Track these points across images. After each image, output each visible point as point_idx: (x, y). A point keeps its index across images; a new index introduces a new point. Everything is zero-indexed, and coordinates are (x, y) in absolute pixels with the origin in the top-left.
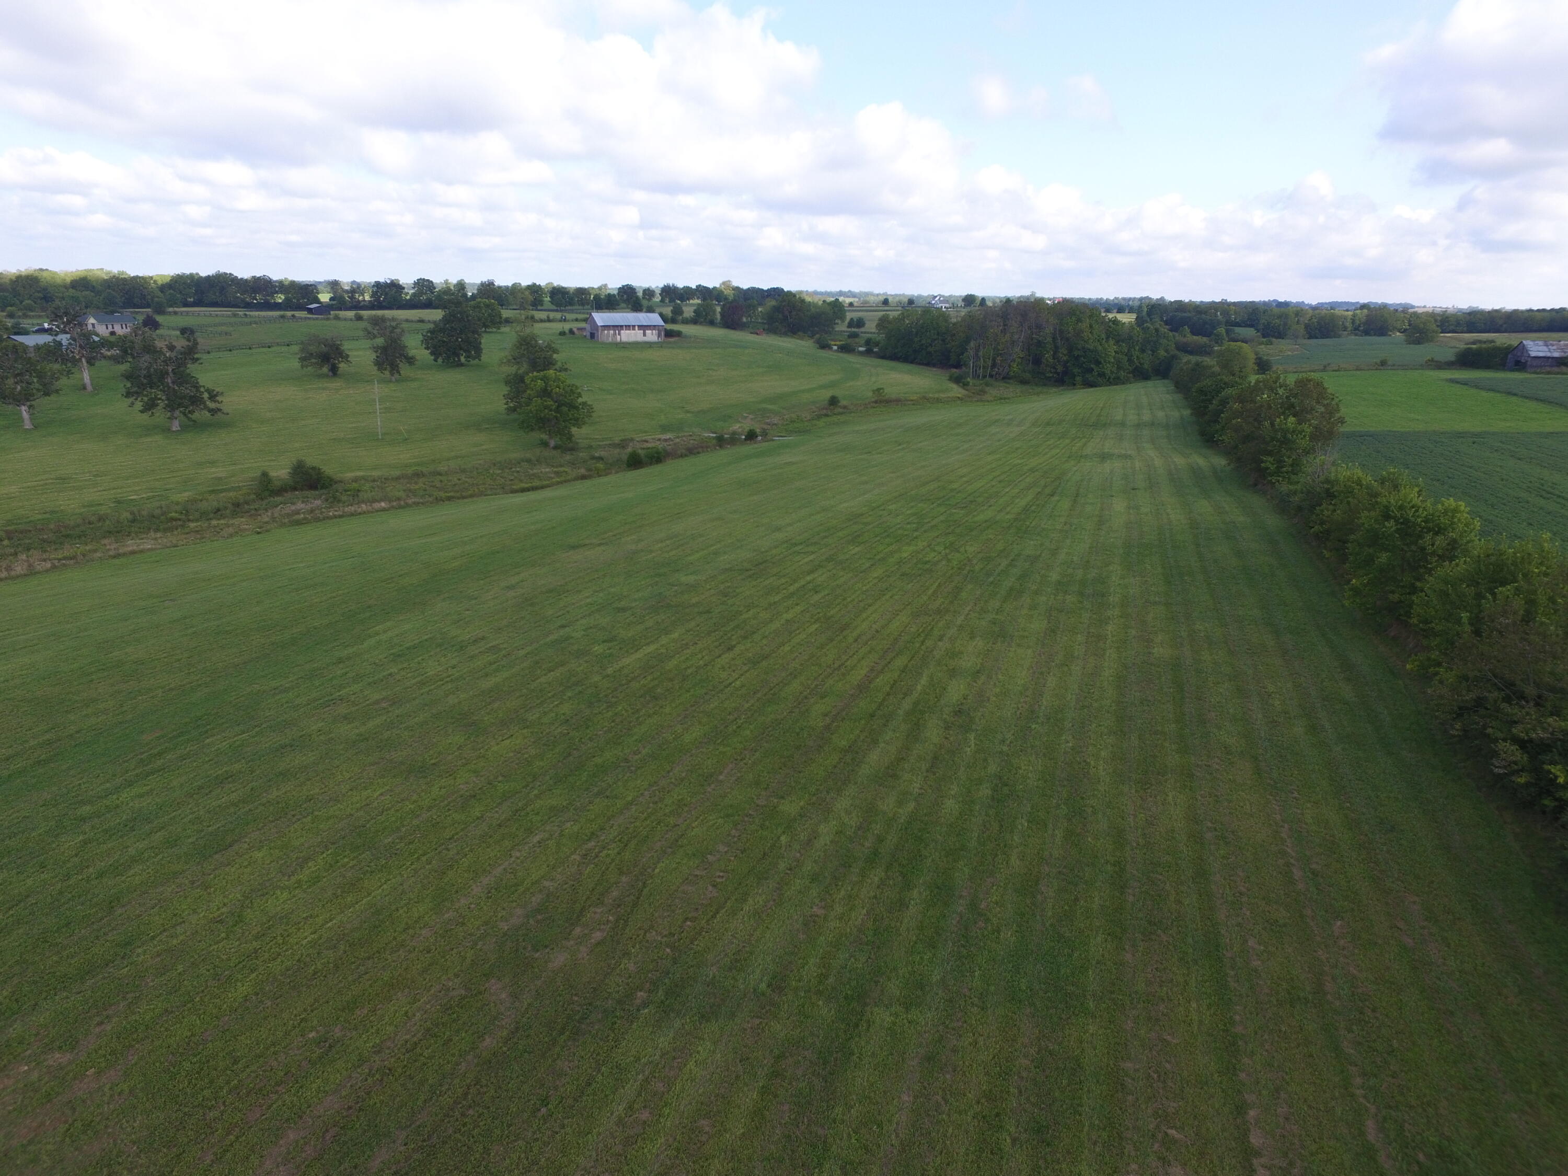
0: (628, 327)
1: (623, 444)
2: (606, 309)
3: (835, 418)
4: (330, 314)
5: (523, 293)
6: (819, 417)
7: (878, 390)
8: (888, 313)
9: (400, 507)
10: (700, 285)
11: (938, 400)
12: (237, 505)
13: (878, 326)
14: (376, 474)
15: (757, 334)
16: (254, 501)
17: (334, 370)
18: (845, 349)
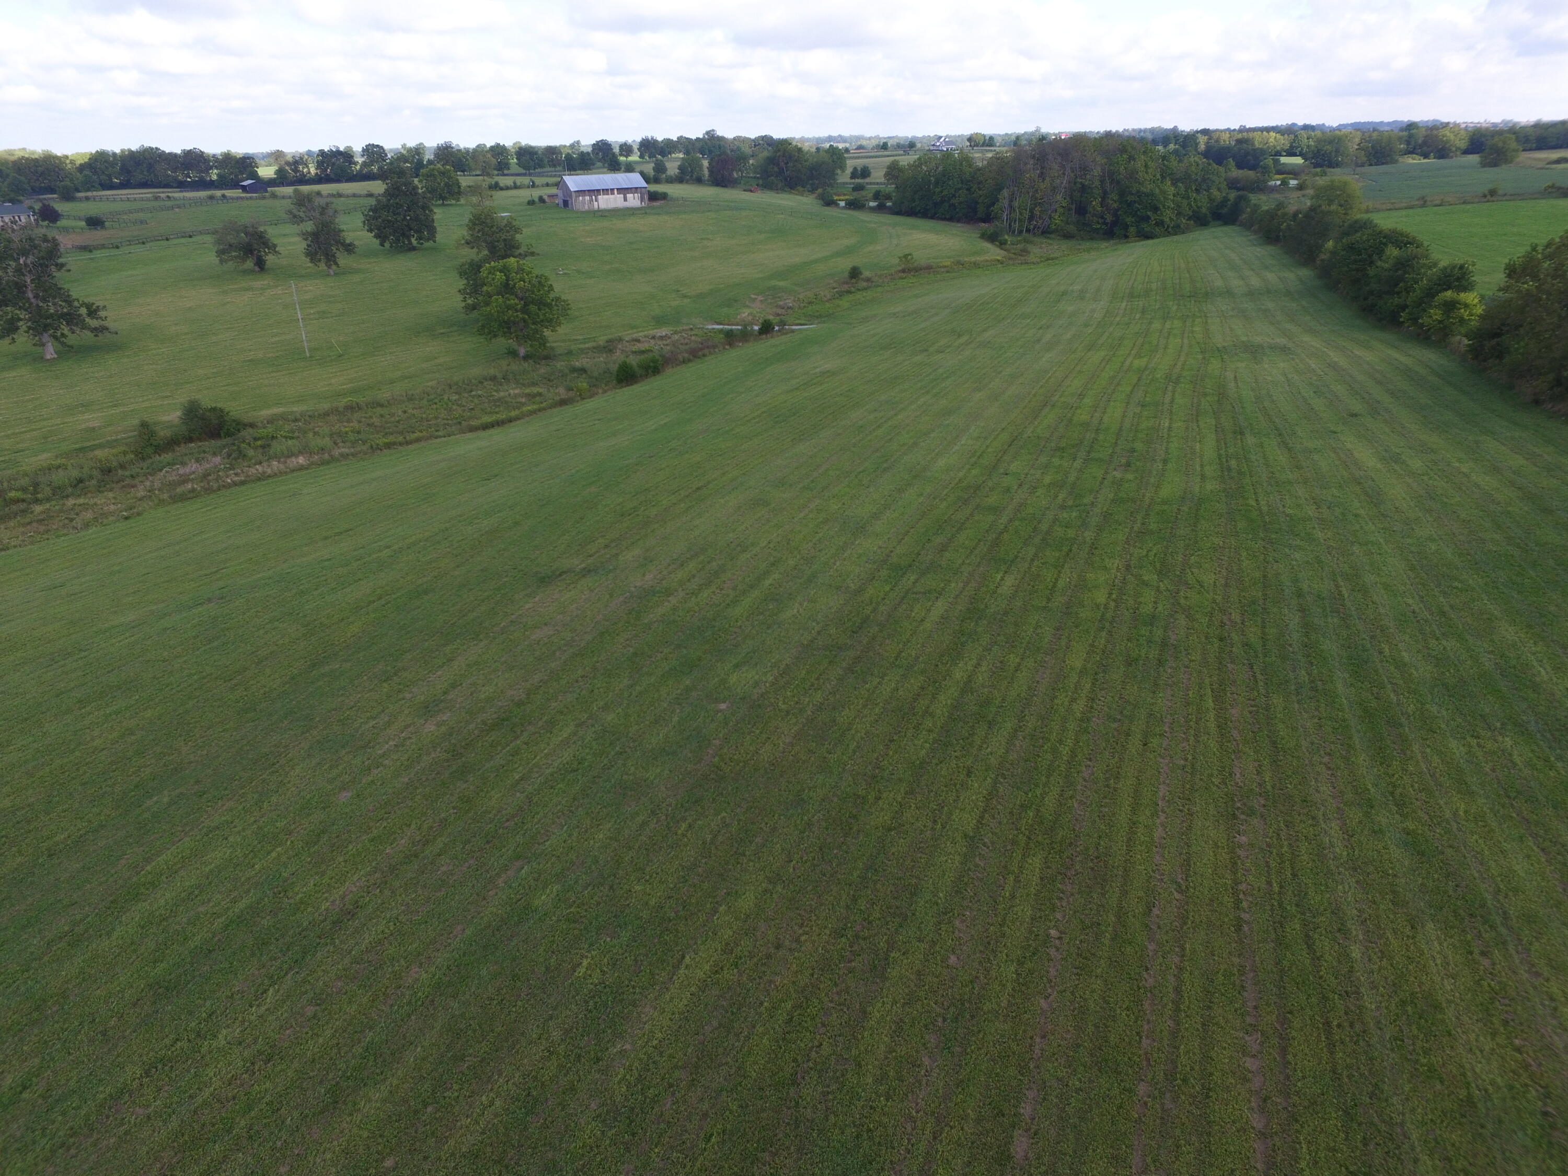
0: (606, 191)
1: (609, 348)
2: (581, 169)
3: (858, 296)
4: (267, 191)
5: (484, 156)
6: (841, 294)
7: (906, 256)
8: (897, 158)
9: (324, 463)
10: (681, 137)
11: (976, 265)
12: (107, 471)
13: (887, 175)
14: (297, 409)
15: (751, 191)
16: (131, 462)
17: (260, 264)
18: (854, 205)
